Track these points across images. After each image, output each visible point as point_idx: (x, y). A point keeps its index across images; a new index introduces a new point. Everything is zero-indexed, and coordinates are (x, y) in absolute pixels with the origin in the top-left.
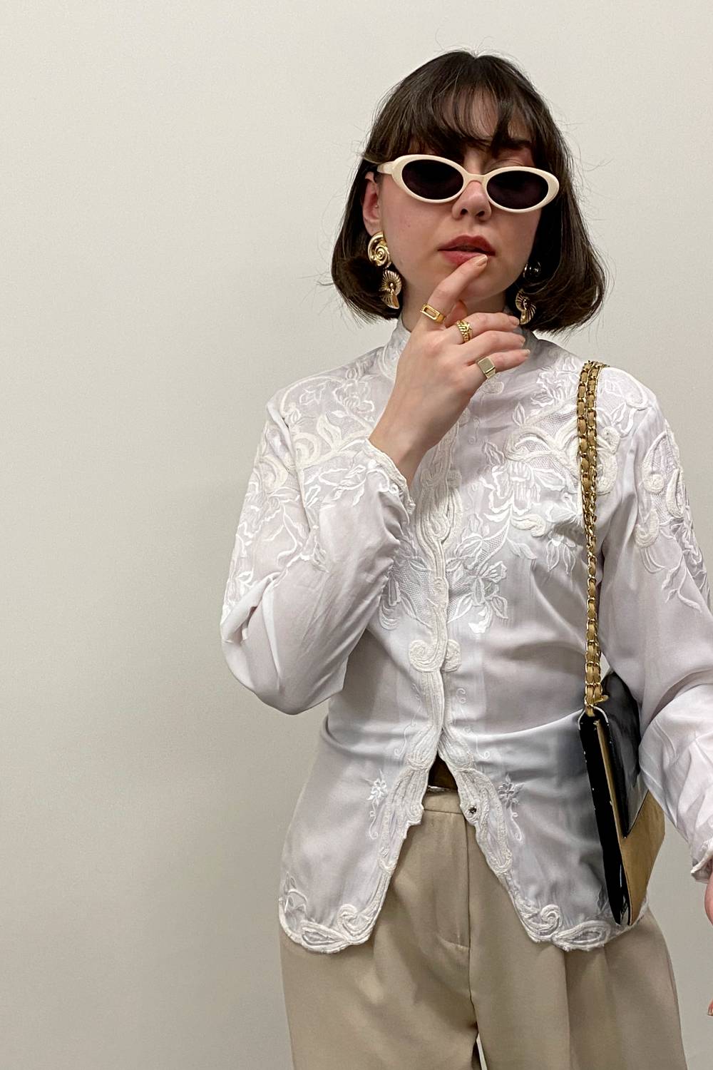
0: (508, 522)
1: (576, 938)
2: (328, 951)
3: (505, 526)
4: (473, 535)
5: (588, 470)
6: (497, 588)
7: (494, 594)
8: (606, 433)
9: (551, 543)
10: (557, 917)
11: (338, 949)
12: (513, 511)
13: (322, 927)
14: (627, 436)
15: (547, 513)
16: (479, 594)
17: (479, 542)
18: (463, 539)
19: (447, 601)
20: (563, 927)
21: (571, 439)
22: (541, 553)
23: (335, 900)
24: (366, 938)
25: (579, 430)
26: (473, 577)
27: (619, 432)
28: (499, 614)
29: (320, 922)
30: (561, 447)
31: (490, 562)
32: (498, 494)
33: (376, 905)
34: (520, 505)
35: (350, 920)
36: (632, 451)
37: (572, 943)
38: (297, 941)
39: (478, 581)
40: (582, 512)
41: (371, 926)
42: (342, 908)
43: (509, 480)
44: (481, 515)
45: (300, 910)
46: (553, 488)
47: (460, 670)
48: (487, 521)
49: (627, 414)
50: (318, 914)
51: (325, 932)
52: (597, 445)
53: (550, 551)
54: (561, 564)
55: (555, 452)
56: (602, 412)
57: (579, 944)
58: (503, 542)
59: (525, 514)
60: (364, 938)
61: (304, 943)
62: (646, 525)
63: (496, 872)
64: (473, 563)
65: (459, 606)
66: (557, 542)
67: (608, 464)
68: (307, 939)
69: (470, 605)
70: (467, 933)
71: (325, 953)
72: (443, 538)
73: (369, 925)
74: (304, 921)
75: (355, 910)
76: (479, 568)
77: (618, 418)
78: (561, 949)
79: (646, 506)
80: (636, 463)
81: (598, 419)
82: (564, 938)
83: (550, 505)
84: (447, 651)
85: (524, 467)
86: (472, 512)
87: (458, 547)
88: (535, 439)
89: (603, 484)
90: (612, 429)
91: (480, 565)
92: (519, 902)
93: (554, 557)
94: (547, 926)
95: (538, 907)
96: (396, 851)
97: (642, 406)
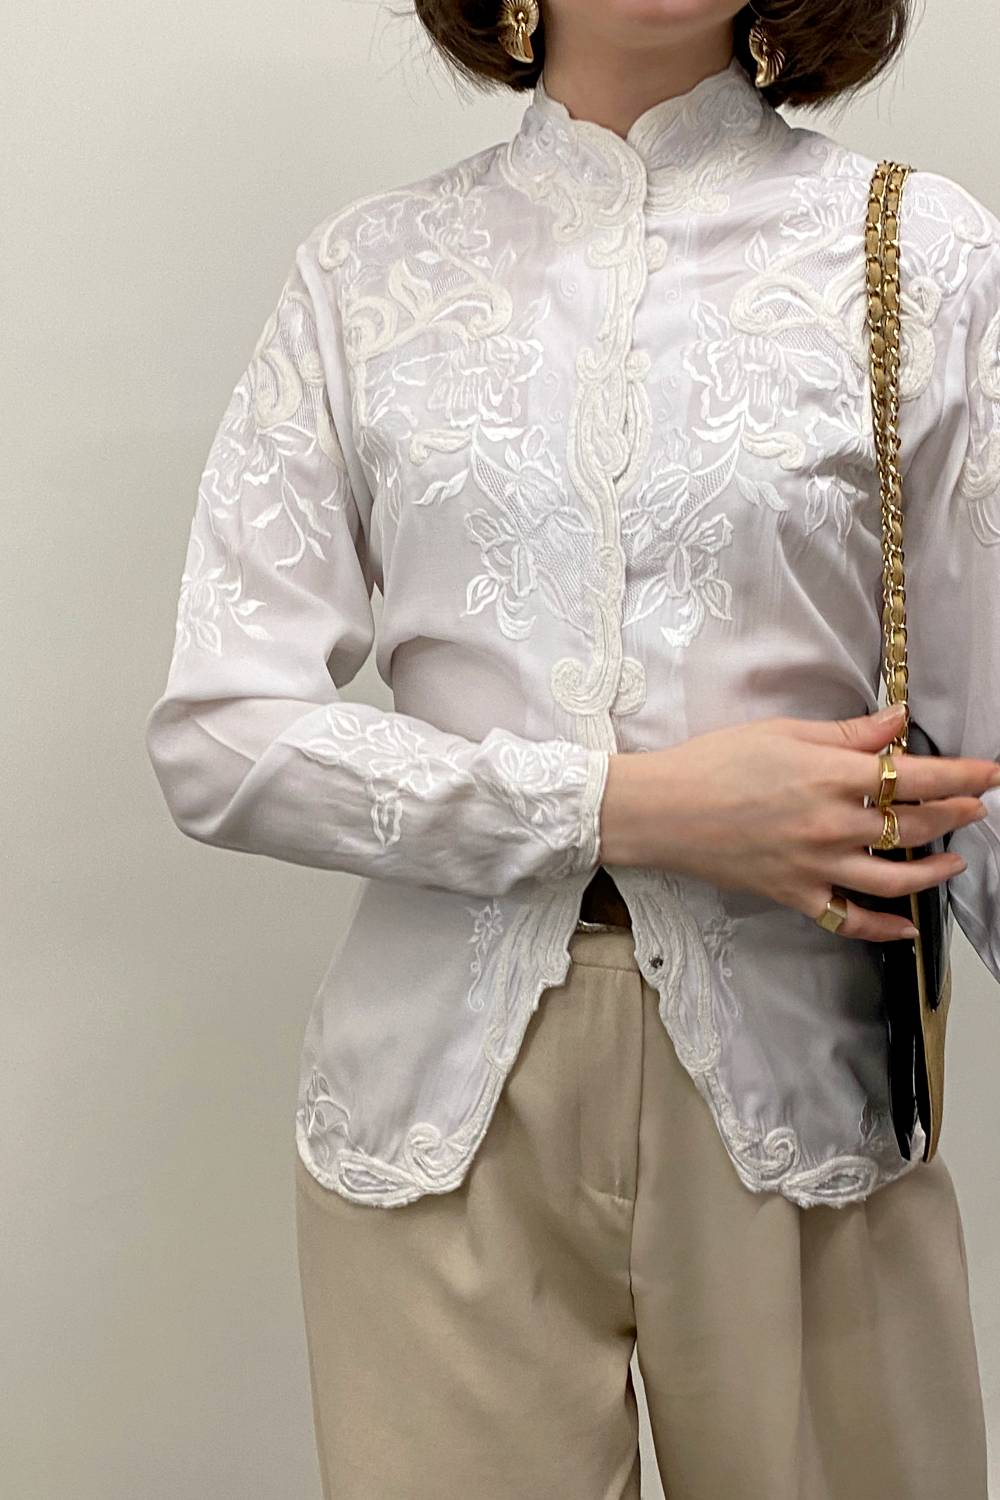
0: (736, 444)
1: (822, 1186)
2: (387, 1204)
3: (731, 451)
4: (672, 467)
5: (883, 354)
6: (713, 565)
7: (708, 574)
8: (915, 288)
9: (814, 483)
10: (791, 1150)
11: (404, 1201)
12: (746, 423)
13: (376, 1161)
14: (954, 293)
15: (808, 429)
16: (678, 574)
17: (683, 480)
18: (654, 474)
19: (624, 586)
20: (801, 1167)
21: (854, 298)
22: (796, 500)
23: (404, 1116)
24: (457, 1184)
25: (868, 281)
26: (668, 544)
27: (941, 286)
28: (715, 611)
29: (372, 1153)
30: (835, 310)
31: (703, 515)
32: (719, 391)
33: (477, 1126)
34: (761, 414)
35: (427, 1152)
36: (962, 322)
37: (815, 1194)
38: (331, 1186)
39: (679, 550)
40: (871, 429)
41: (467, 1162)
42: (414, 1128)
43: (740, 368)
44: (688, 432)
45: (336, 1132)
46: (820, 384)
47: (643, 713)
48: (697, 441)
49: (955, 253)
50: (370, 1140)
51: (381, 1170)
52: (900, 310)
53: (812, 498)
54: (830, 524)
55: (824, 319)
56: (908, 249)
57: (827, 1197)
58: (728, 478)
59: (770, 430)
60: (453, 1182)
61: (342, 1190)
62: (981, 459)
63: (691, 1070)
64: (672, 519)
65: (642, 596)
66: (824, 484)
67: (918, 345)
68: (348, 1183)
69: (663, 595)
70: (632, 1179)
71: (379, 1208)
72: (617, 473)
73: (463, 1160)
74: (344, 1152)
75: (438, 1133)
76: (681, 526)
77: (938, 260)
78: (794, 1205)
79: (982, 423)
80: (971, 343)
81: (903, 262)
82: (802, 1185)
83: (815, 413)
84: (621, 677)
85: (767, 347)
86: (669, 427)
87: (644, 488)
88: (787, 296)
89: (909, 380)
90: (927, 281)
91: (685, 521)
92: (727, 1122)
93: (818, 508)
94: (773, 1164)
95: (759, 1131)
96: (517, 1033)
97: (983, 240)
